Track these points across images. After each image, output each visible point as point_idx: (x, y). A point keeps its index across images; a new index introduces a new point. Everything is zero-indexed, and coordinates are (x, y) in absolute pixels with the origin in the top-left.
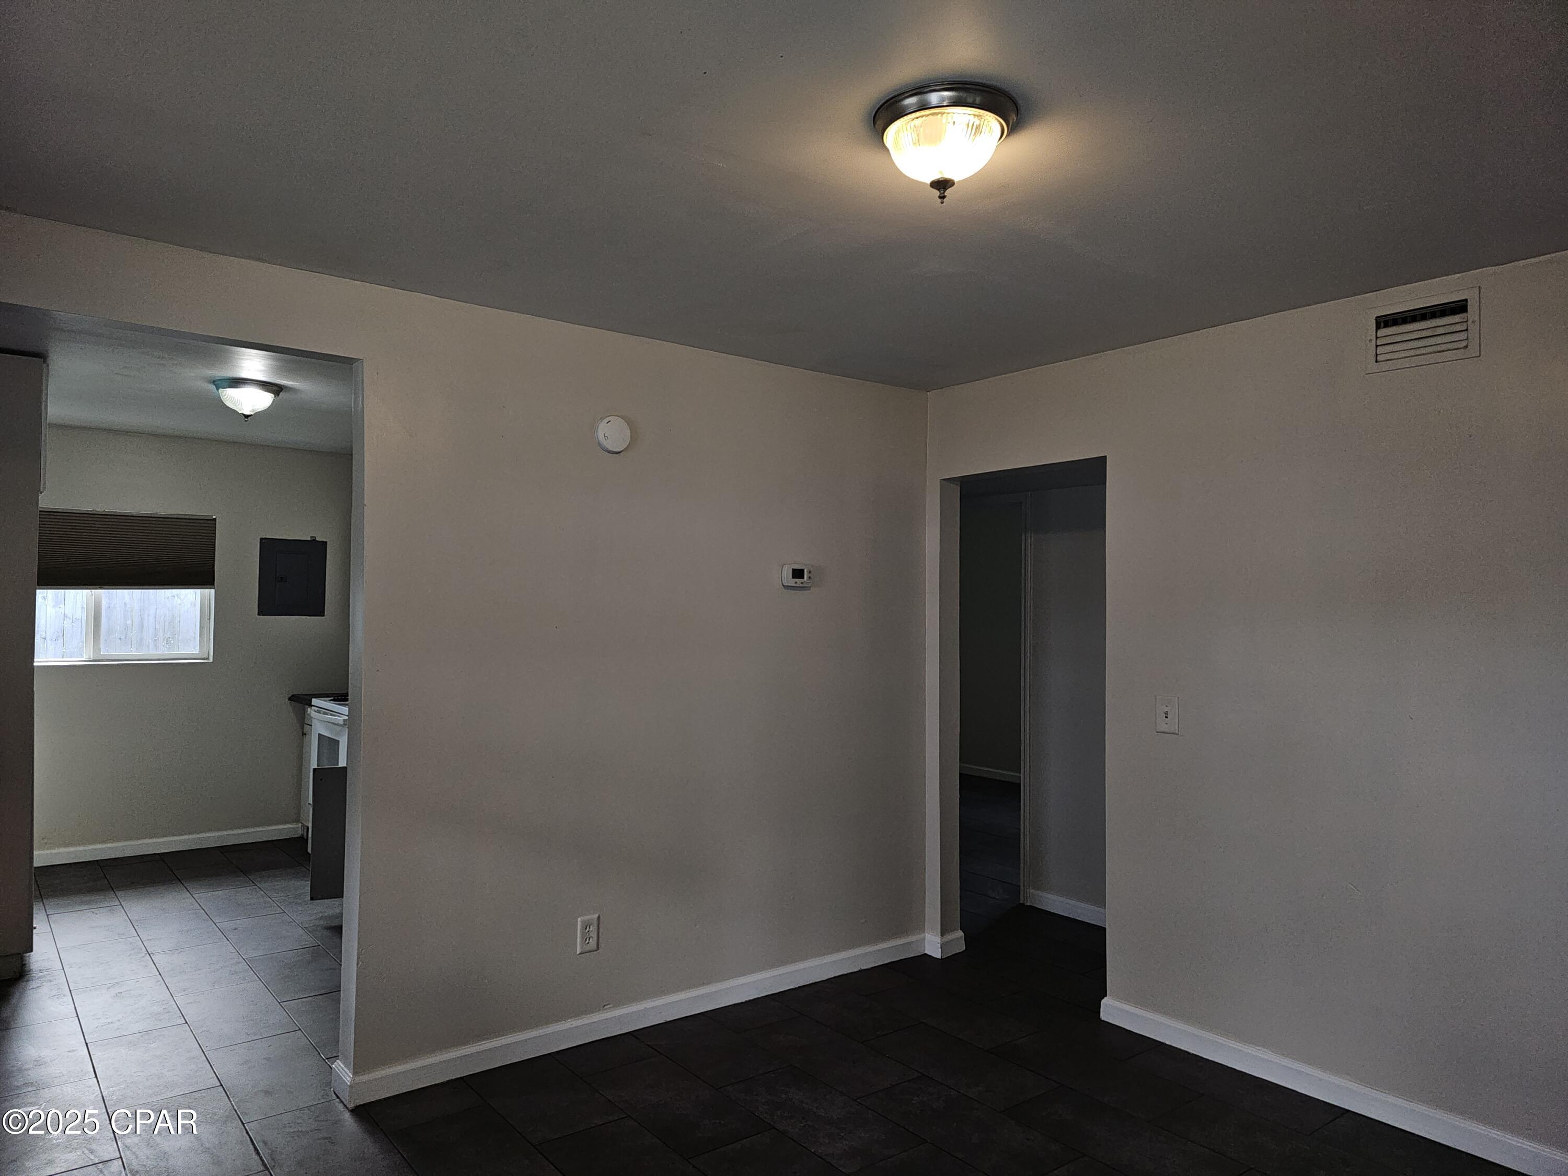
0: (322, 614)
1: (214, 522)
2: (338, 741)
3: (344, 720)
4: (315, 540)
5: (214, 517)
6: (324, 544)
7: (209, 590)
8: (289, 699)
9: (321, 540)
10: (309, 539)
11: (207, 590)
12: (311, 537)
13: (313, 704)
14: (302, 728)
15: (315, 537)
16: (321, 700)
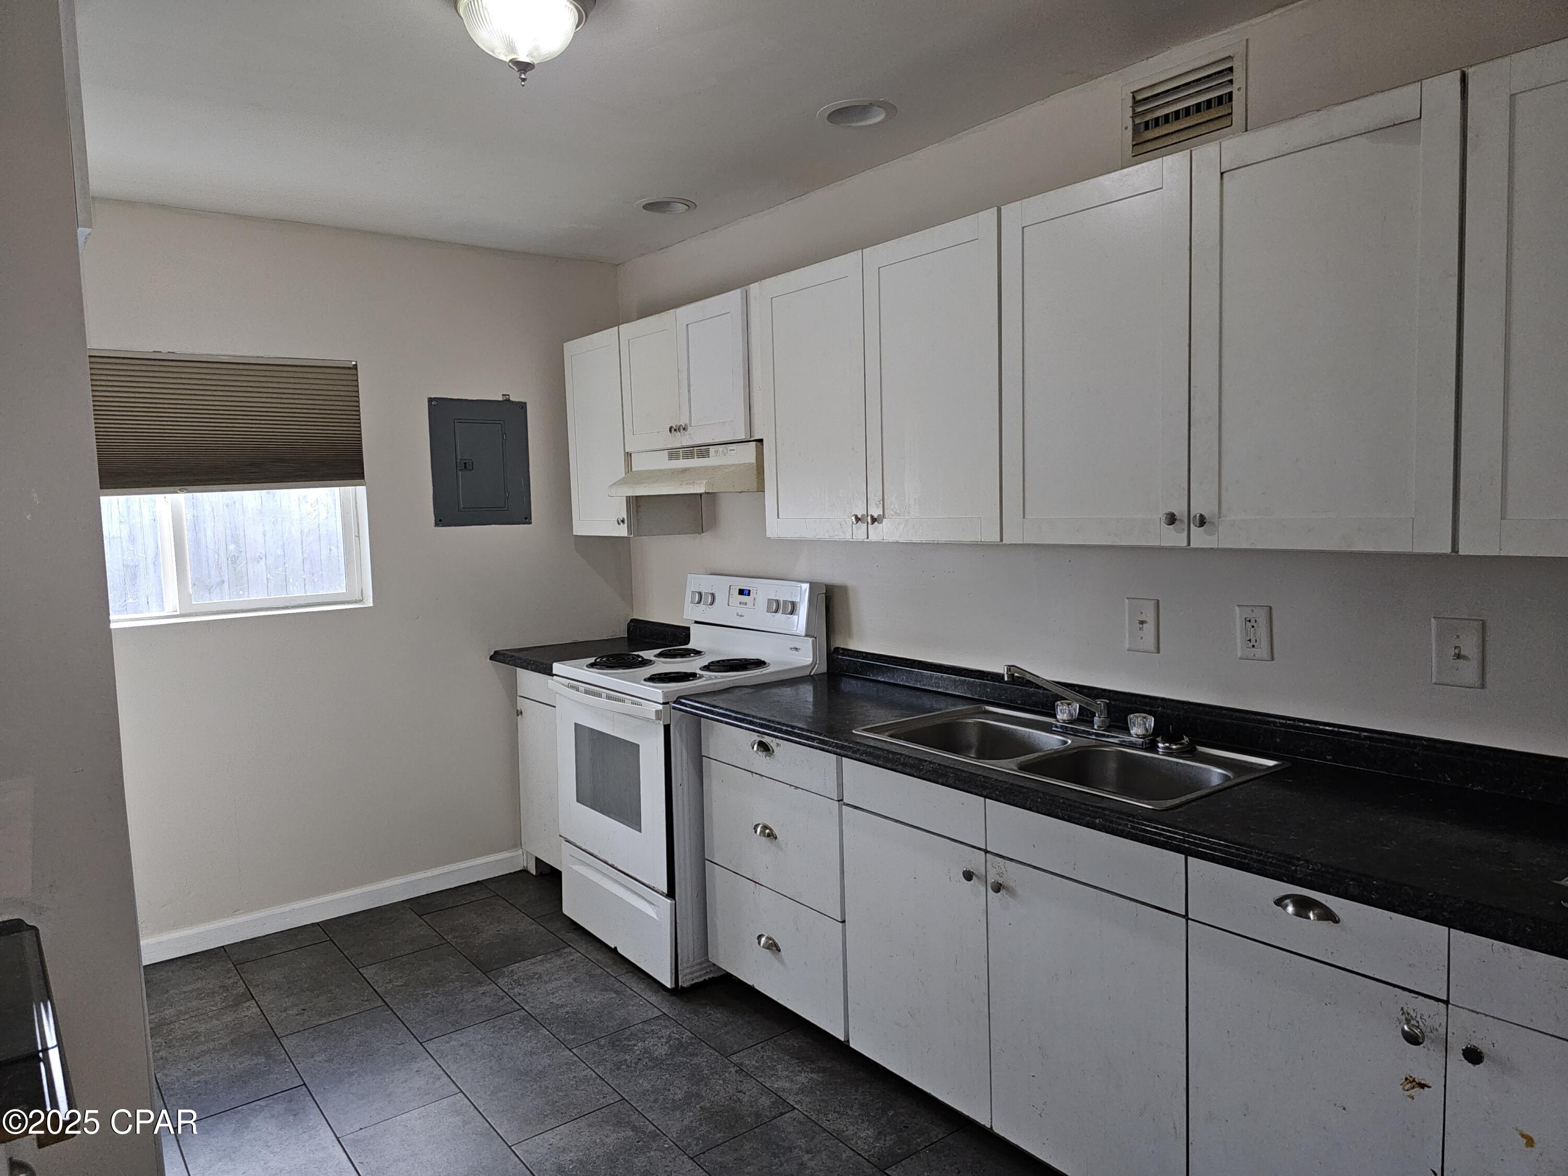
0: (527, 520)
1: (353, 372)
2: (637, 746)
3: (657, 712)
4: (508, 400)
5: (354, 363)
6: (523, 406)
7: (354, 487)
8: (492, 658)
9: (517, 400)
10: (501, 399)
11: (351, 487)
12: (503, 395)
13: (554, 672)
14: (514, 703)
15: (509, 395)
16: (563, 664)
